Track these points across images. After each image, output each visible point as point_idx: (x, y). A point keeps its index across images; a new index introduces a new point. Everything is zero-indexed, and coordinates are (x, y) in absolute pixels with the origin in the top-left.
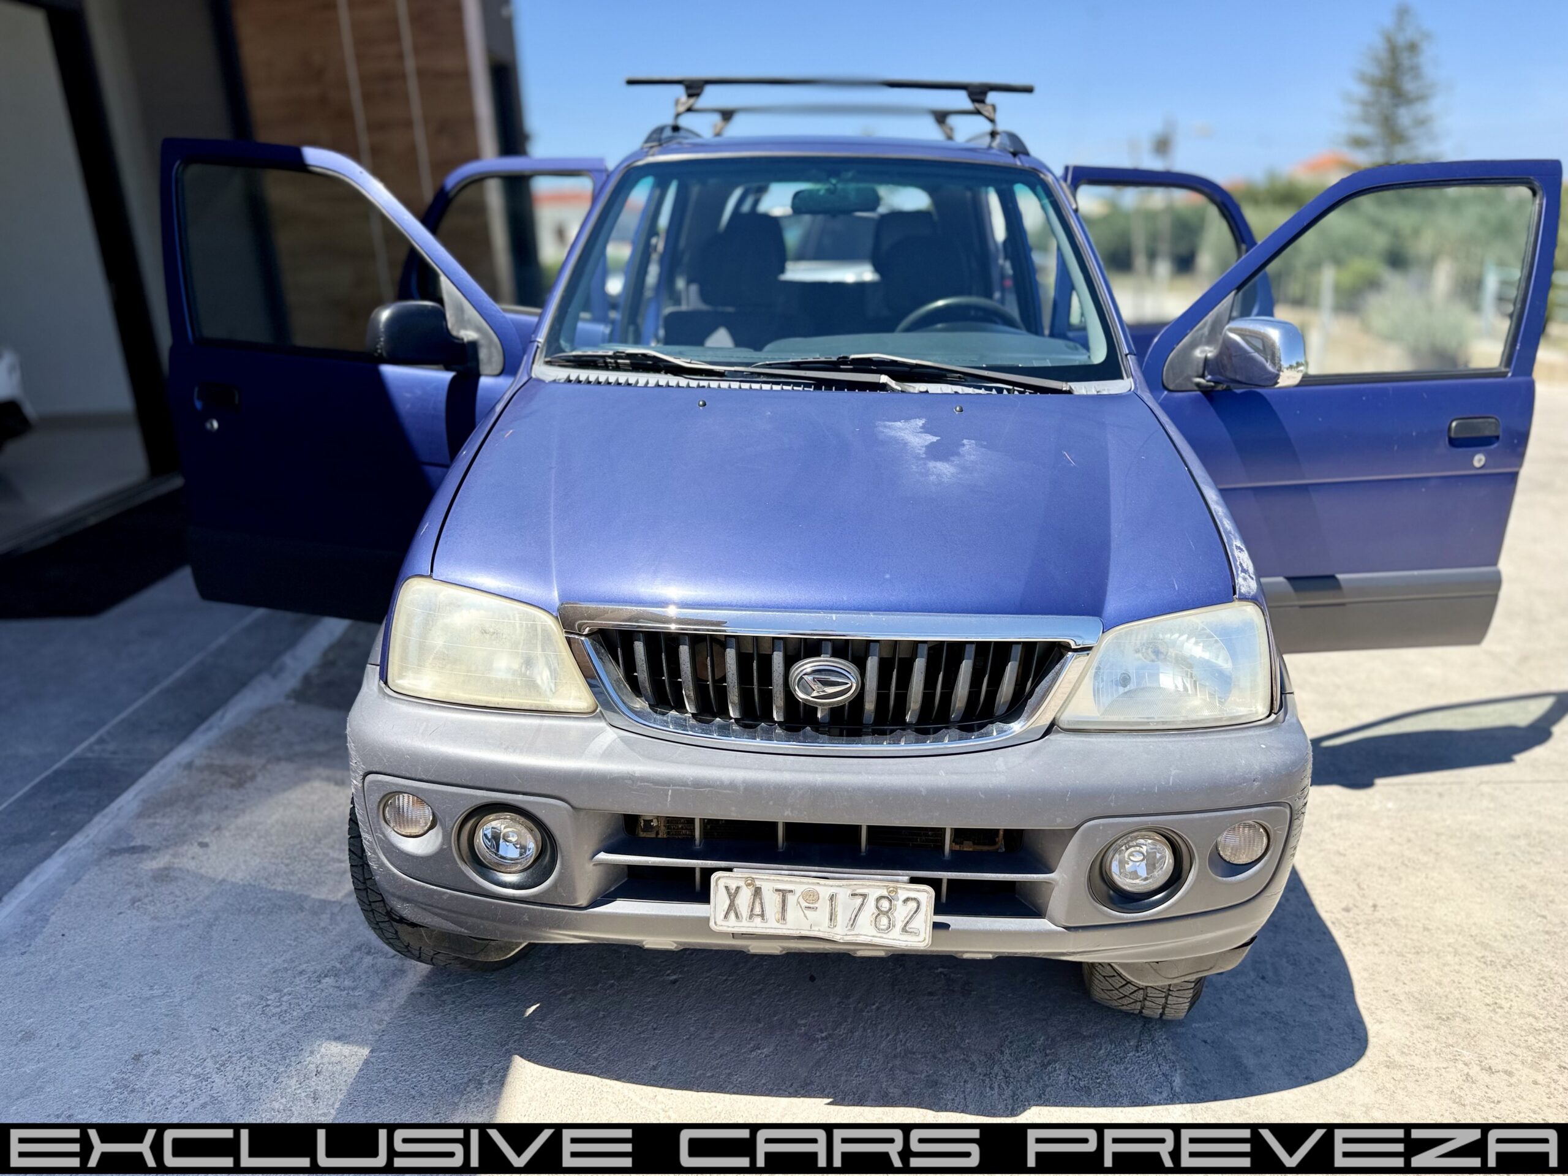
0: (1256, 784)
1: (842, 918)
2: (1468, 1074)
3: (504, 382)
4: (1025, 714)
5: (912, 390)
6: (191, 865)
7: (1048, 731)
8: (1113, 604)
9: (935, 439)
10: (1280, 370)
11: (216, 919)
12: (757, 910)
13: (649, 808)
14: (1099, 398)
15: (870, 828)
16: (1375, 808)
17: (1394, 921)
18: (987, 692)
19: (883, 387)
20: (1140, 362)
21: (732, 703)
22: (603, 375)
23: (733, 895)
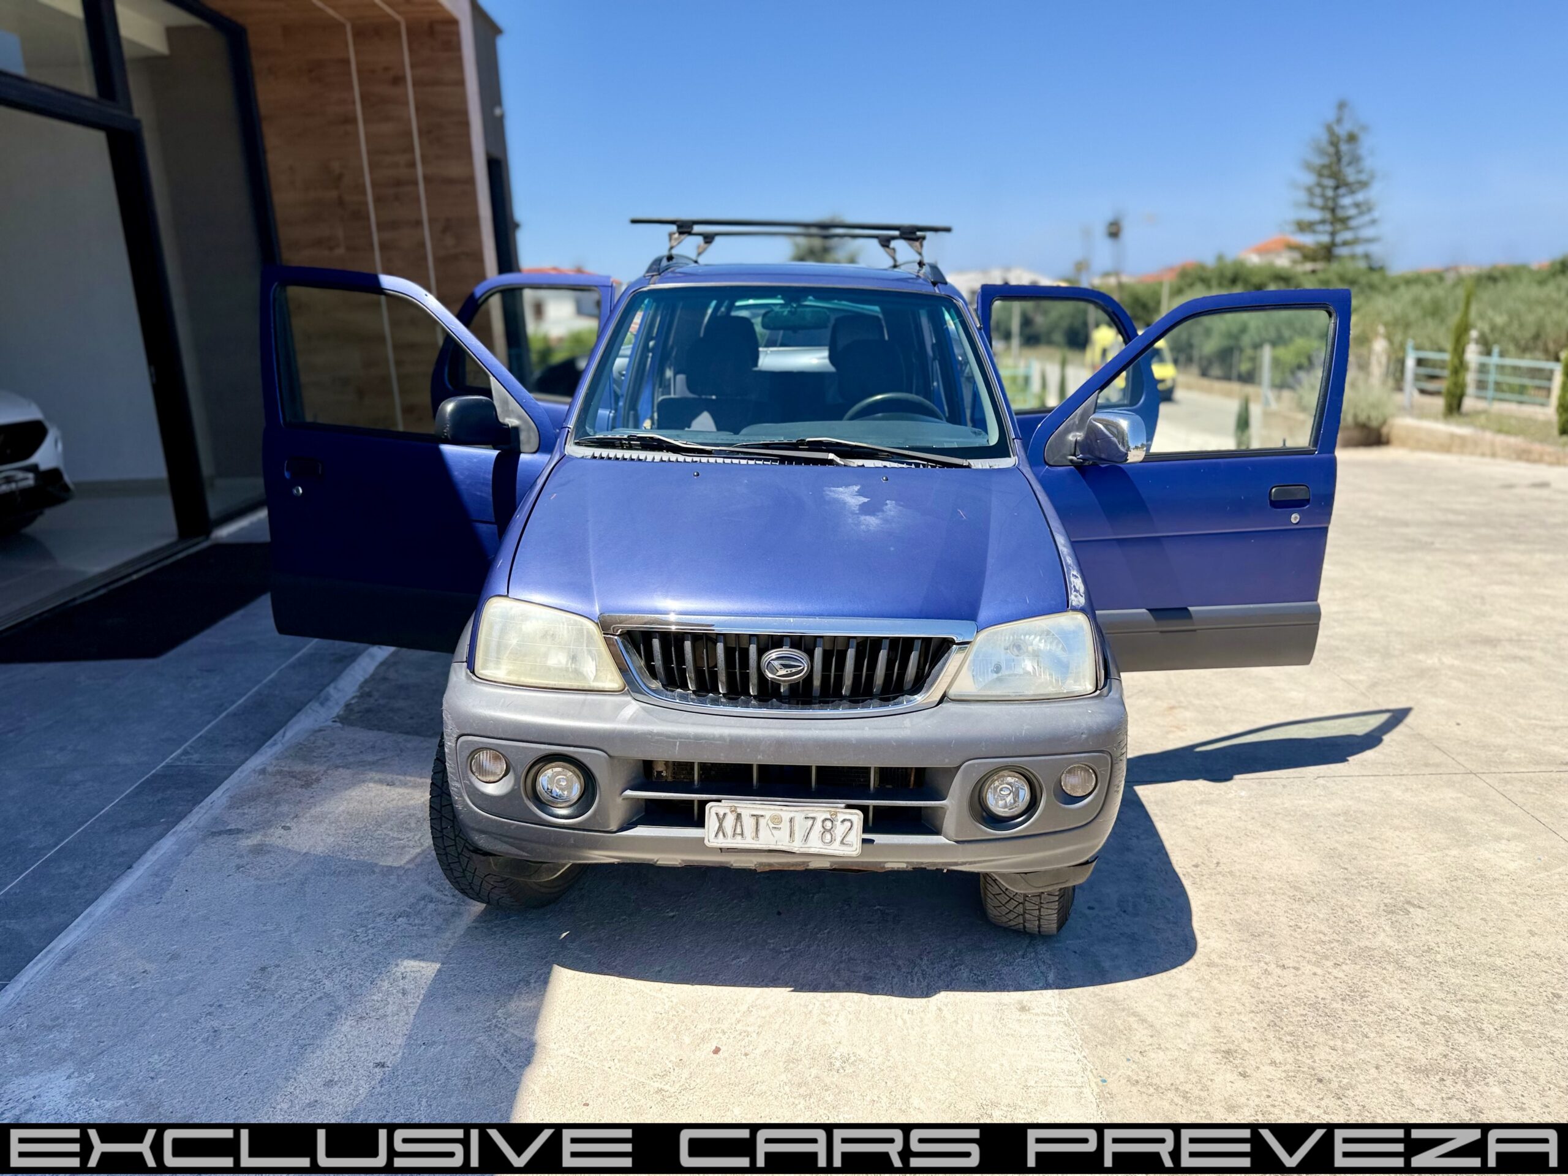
0: (1084, 736)
1: (799, 835)
2: (1266, 970)
3: (541, 458)
4: (924, 689)
5: (852, 465)
6: (280, 842)
7: (941, 701)
8: (984, 614)
9: (866, 500)
10: (1128, 449)
11: (306, 880)
12: (739, 831)
13: (660, 755)
14: (991, 471)
15: (819, 768)
16: (1231, 796)
17: (1231, 873)
18: (898, 673)
19: (831, 462)
20: (1025, 446)
21: (722, 682)
22: (620, 453)
23: (721, 819)
